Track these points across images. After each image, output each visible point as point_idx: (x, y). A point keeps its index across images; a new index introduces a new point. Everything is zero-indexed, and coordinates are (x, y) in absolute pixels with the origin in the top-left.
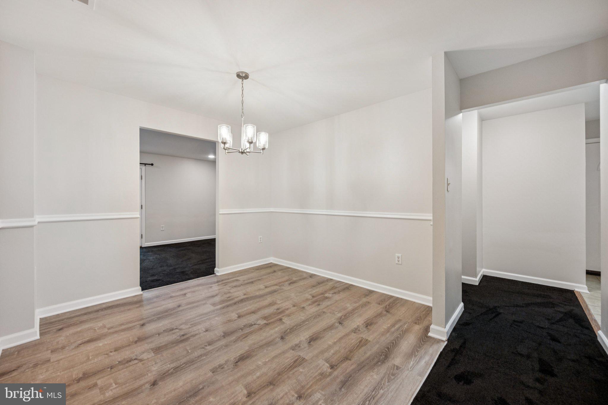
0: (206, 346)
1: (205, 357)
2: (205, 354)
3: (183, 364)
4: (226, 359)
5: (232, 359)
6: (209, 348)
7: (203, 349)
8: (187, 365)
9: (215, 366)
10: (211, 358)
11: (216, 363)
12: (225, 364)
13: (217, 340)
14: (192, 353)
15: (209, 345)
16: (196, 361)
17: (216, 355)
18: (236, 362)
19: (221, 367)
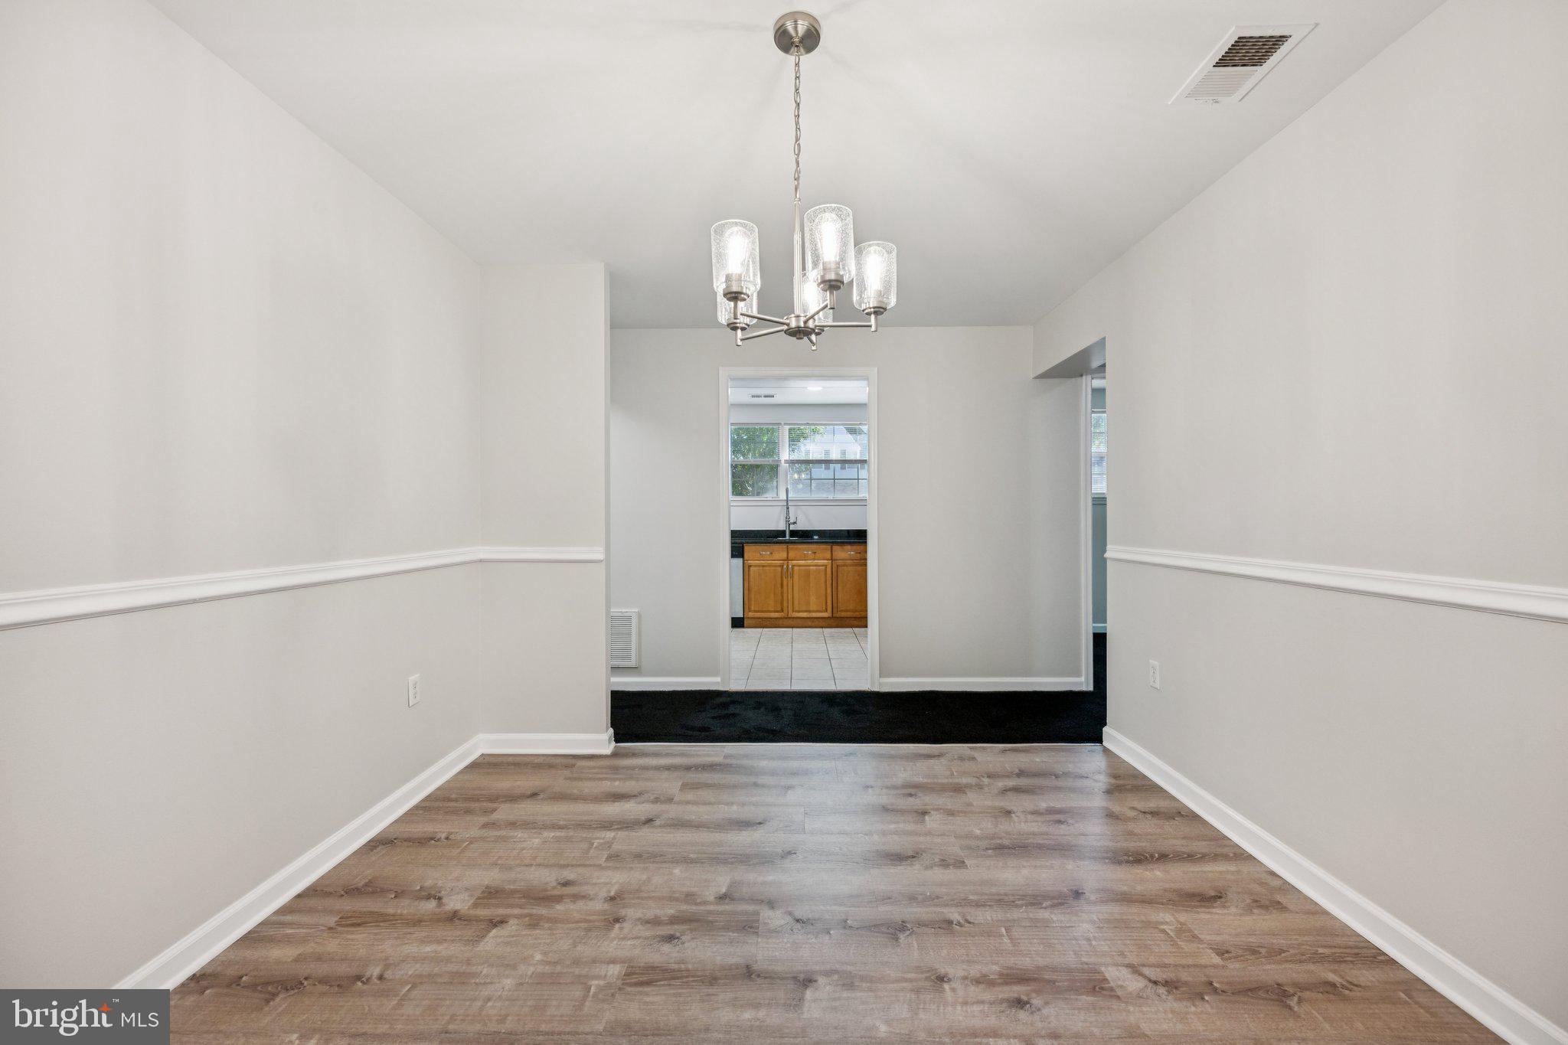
0: (959, 924)
1: (971, 897)
2: (965, 902)
3: (1022, 906)
4: (929, 873)
5: (917, 867)
6: (954, 915)
7: (969, 918)
8: (1012, 898)
9: (955, 870)
10: (958, 889)
11: (950, 874)
12: (935, 865)
13: (927, 926)
14: (998, 921)
15: (950, 922)
16: (990, 897)
17: (944, 890)
18: (914, 857)
19: (944, 864)
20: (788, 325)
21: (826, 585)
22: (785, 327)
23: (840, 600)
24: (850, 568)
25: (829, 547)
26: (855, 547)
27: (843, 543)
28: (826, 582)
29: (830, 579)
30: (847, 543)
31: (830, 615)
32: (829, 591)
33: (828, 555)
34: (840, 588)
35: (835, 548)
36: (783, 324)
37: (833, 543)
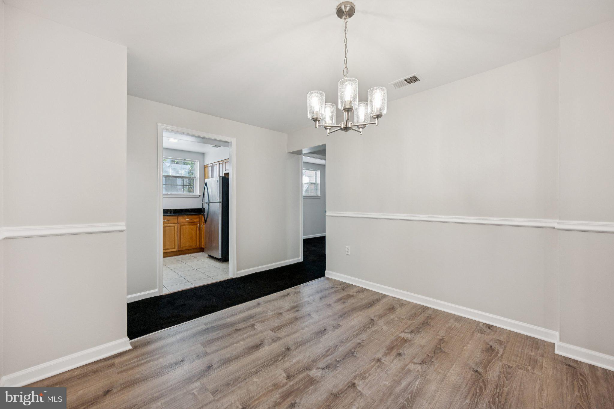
20: (340, 127)
21: (175, 236)
22: (339, 128)
23: (182, 242)
24: (187, 227)
25: (176, 217)
26: (189, 217)
27: (184, 215)
28: (175, 234)
29: (177, 232)
30: (186, 215)
31: (177, 250)
32: (176, 238)
33: (176, 221)
34: (182, 236)
35: (179, 217)
36: (339, 127)
37: (178, 215)
